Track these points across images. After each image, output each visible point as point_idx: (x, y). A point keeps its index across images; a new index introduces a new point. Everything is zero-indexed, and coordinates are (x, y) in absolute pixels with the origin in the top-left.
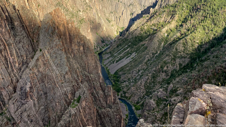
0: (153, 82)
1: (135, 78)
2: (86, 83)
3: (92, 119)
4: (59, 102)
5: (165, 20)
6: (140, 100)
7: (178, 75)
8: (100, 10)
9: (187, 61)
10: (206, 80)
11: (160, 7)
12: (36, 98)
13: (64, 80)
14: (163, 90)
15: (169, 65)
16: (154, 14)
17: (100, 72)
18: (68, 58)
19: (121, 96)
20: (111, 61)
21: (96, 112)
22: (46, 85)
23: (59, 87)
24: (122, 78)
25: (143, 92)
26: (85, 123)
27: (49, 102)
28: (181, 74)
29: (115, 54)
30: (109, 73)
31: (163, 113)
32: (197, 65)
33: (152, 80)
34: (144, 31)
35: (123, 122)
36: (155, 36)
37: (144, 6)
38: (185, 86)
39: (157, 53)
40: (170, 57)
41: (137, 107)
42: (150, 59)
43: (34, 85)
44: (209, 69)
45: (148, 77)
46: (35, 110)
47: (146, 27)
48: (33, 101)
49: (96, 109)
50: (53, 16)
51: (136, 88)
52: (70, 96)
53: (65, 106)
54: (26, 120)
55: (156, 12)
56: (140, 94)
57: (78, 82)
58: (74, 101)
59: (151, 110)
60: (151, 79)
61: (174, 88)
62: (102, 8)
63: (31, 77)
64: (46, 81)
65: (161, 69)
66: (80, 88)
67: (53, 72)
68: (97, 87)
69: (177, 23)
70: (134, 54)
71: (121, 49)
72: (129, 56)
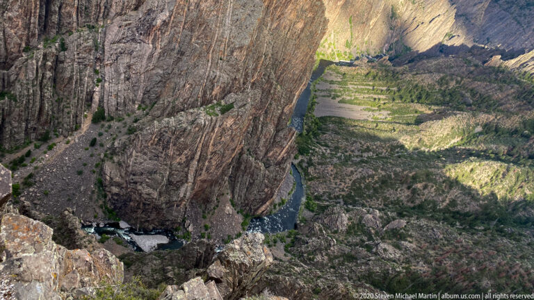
0: (375, 190)
1: (350, 155)
2: (258, 92)
3: (223, 156)
4: (192, 85)
5: (503, 101)
6: (325, 197)
7: (432, 216)
9: (473, 207)
10: (474, 269)
11: (518, 69)
12: (161, 48)
13: (228, 56)
14: (381, 218)
15: (433, 187)
16: (494, 70)
17: (297, 94)
18: (263, 23)
19: (300, 164)
20: (332, 90)
21: (239, 152)
22: (193, 40)
23: (210, 61)
24: (327, 136)
25: (343, 191)
26: (207, 153)
27: (176, 71)
28: (438, 220)
29: (350, 86)
30: (311, 109)
31: (346, 253)
32: (485, 230)
33: (377, 185)
34: (443, 88)
35: (268, 206)
36: (455, 114)
38: (427, 244)
39: (430, 147)
41: (311, 202)
42: (406, 146)
43: (173, 22)
44: (499, 256)
45: (374, 173)
46: (145, 66)
47: (454, 82)
48: (153, 47)
49: (242, 148)
51: (336, 173)
52: (216, 90)
53: (197, 100)
54: (122, 70)
55: (501, 69)
56: (335, 188)
57: (248, 79)
58: (217, 104)
59: (331, 230)
60: (376, 182)
61: (402, 231)
63: (180, 5)
64: (196, 33)
65: (410, 180)
66: (243, 92)
67: (219, 27)
68: (273, 115)
69: (522, 125)
70: (385, 113)
71: (369, 85)
72: (373, 111)
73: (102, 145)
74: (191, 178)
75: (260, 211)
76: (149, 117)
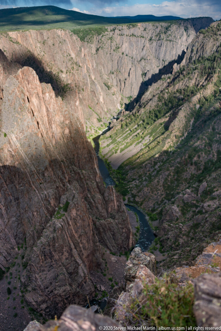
0: (177, 180)
1: (149, 174)
2: (75, 183)
3: (86, 234)
4: (37, 211)
5: (197, 83)
6: (156, 206)
7: (215, 168)
8: (94, 69)
11: (189, 62)
12: (4, 206)
13: (43, 179)
14: (192, 191)
15: (202, 154)
16: (179, 73)
17: (96, 166)
18: (47, 146)
19: (129, 201)
20: (112, 149)
21: (92, 224)
22: (17, 187)
23: (36, 190)
24: (130, 174)
25: (162, 195)
26: (76, 240)
27: (22, 211)
28: (220, 167)
29: (119, 140)
30: (110, 168)
31: (192, 225)
34: (163, 102)
35: (132, 238)
36: (181, 109)
37: (163, 60)
39: (183, 135)
40: (204, 142)
41: (152, 216)
42: (172, 145)
45: (168, 172)
46: (3, 223)
47: (166, 94)
49: (93, 220)
50: (21, 81)
51: (151, 189)
52: (52, 202)
53: (47, 216)
55: (182, 69)
56: (157, 197)
57: (64, 181)
58: (59, 209)
59: (174, 221)
60: (174, 176)
61: (208, 188)
62: (97, 66)
64: (16, 182)
65: (188, 160)
66: (67, 190)
67: (26, 168)
68: (93, 188)
69: (216, 87)
70: (147, 138)
71: (127, 131)
72: (141, 142)
73: (15, 288)
74: (79, 261)
75: (131, 245)
76: (29, 249)
